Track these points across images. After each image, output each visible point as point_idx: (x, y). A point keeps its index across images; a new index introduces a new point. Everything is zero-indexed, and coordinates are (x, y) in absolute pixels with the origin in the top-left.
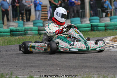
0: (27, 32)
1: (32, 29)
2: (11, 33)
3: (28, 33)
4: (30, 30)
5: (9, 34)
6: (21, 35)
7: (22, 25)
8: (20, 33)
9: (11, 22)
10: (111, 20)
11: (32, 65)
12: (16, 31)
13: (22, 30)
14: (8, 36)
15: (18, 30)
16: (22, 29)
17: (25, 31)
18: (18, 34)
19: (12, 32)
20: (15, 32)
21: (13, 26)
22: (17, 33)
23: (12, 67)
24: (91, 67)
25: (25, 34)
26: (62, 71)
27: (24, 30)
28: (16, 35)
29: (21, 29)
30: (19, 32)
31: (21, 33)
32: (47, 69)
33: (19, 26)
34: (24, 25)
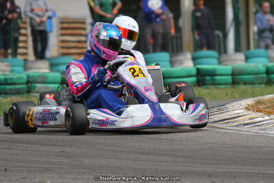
0: (33, 85)
1: (47, 77)
3: (36, 89)
4: (40, 80)
6: (18, 93)
7: (21, 69)
8: (16, 89)
10: (247, 59)
11: (45, 166)
12: (6, 82)
13: (20, 81)
15: (9, 81)
16: (22, 78)
17: (28, 82)
18: (11, 90)
20: (3, 87)
22: (8, 87)
24: (198, 174)
25: (29, 91)
27: (25, 80)
28: (6, 93)
29: (18, 78)
30: (12, 87)
31: (19, 89)
32: (85, 177)
33: (13, 71)
34: (26, 68)
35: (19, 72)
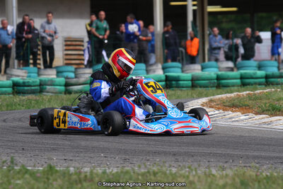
0: (44, 87)
1: (55, 81)
2: (13, 89)
3: (46, 90)
4: (50, 83)
5: (10, 90)
6: (33, 92)
7: (36, 75)
8: (31, 90)
9: (14, 68)
10: (203, 69)
11: (52, 147)
12: (24, 84)
13: (35, 84)
14: (9, 94)
15: (27, 84)
16: (36, 82)
17: (41, 85)
18: (28, 90)
19: (15, 87)
20: (22, 88)
21: (18, 76)
22: (26, 88)
23: (13, 151)
24: (165, 153)
25: (41, 91)
26: (109, 159)
27: (38, 83)
28: (24, 93)
29: (33, 82)
30: (29, 88)
31: (34, 90)
32: (82, 155)
33: (30, 76)
34: (39, 75)
35: (34, 77)
